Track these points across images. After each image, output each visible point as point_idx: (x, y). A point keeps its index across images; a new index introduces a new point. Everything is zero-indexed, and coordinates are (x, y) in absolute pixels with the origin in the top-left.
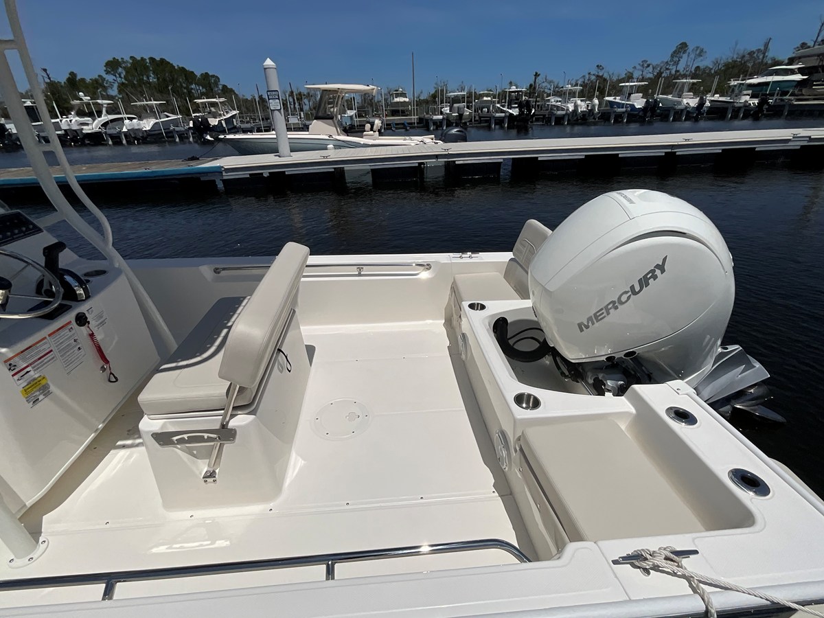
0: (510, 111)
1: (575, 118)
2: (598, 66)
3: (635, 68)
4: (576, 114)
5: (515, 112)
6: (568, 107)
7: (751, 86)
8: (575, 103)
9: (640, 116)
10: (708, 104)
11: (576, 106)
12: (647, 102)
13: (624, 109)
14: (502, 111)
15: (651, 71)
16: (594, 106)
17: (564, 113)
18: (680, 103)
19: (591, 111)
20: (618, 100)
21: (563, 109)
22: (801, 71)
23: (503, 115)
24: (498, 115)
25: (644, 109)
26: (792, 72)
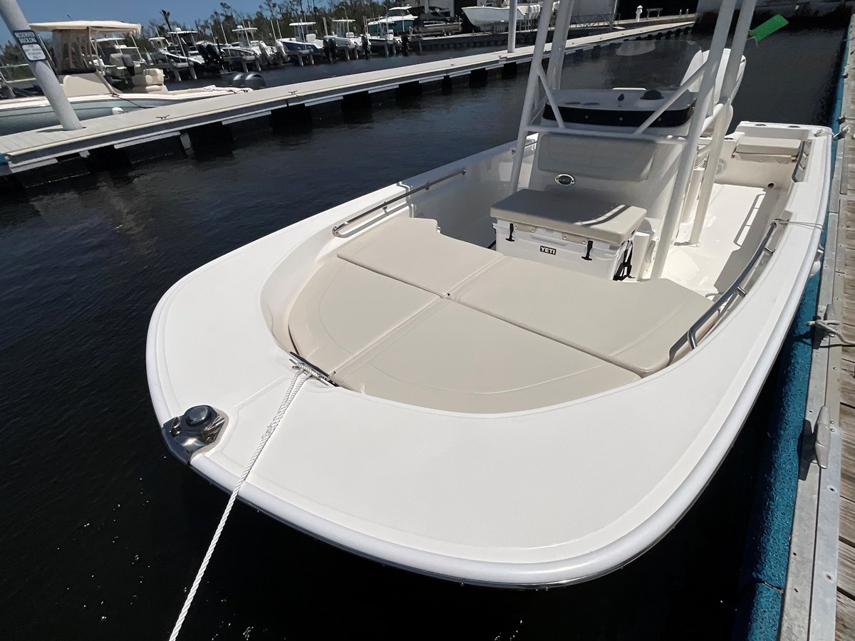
0: (192, 59)
1: (266, 63)
2: (222, 4)
3: (261, 7)
4: (266, 58)
5: (200, 60)
6: (253, 51)
7: (391, 25)
8: (260, 46)
9: (324, 58)
10: (369, 43)
11: (262, 49)
12: (325, 42)
13: (307, 51)
14: (184, 61)
15: (279, 11)
16: (279, 48)
17: (253, 57)
18: (350, 44)
19: (279, 53)
20: (294, 41)
21: (250, 55)
22: (412, 11)
23: (186, 64)
24: (180, 65)
25: (326, 49)
26: (406, 13)
